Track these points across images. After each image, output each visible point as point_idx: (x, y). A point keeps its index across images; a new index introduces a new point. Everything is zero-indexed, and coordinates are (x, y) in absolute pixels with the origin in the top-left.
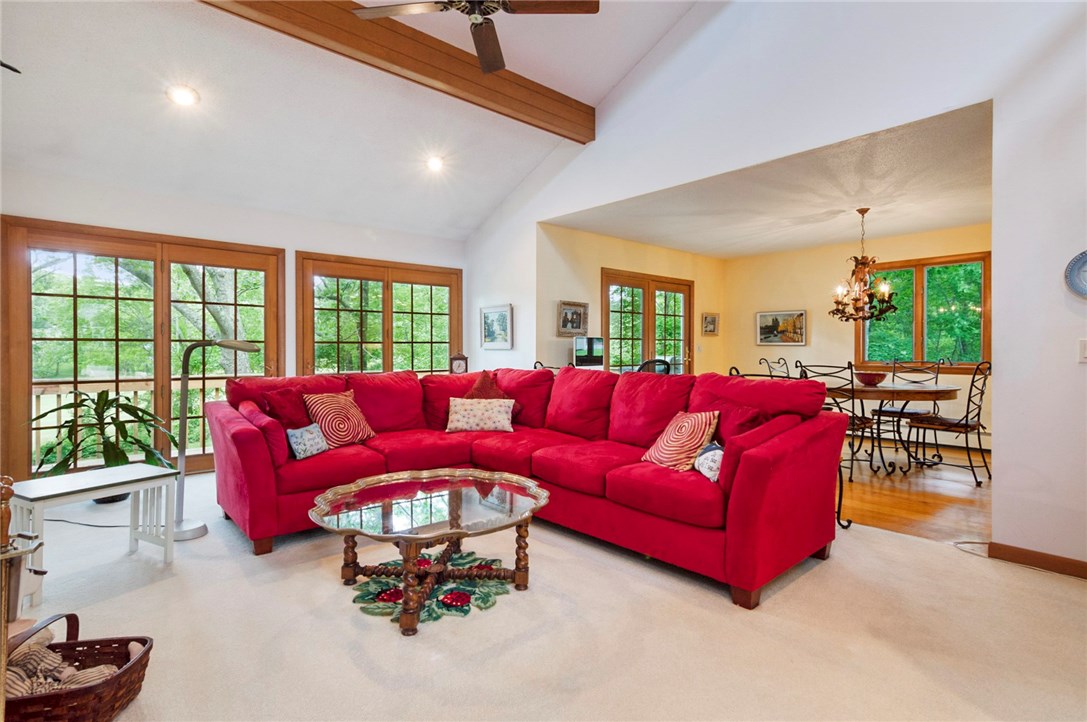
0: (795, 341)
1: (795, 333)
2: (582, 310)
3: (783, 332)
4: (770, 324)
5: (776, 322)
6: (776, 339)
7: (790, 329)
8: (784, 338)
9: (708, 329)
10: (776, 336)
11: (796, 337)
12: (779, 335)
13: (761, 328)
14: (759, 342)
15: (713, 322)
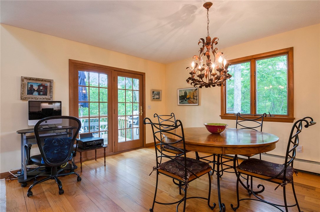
0: (194, 103)
1: (194, 99)
2: (48, 84)
3: (189, 98)
4: (183, 94)
5: (186, 93)
6: (186, 102)
7: (192, 97)
8: (189, 101)
9: (155, 97)
10: (186, 100)
11: (195, 101)
12: (187, 100)
13: (180, 97)
14: (179, 104)
15: (159, 94)
